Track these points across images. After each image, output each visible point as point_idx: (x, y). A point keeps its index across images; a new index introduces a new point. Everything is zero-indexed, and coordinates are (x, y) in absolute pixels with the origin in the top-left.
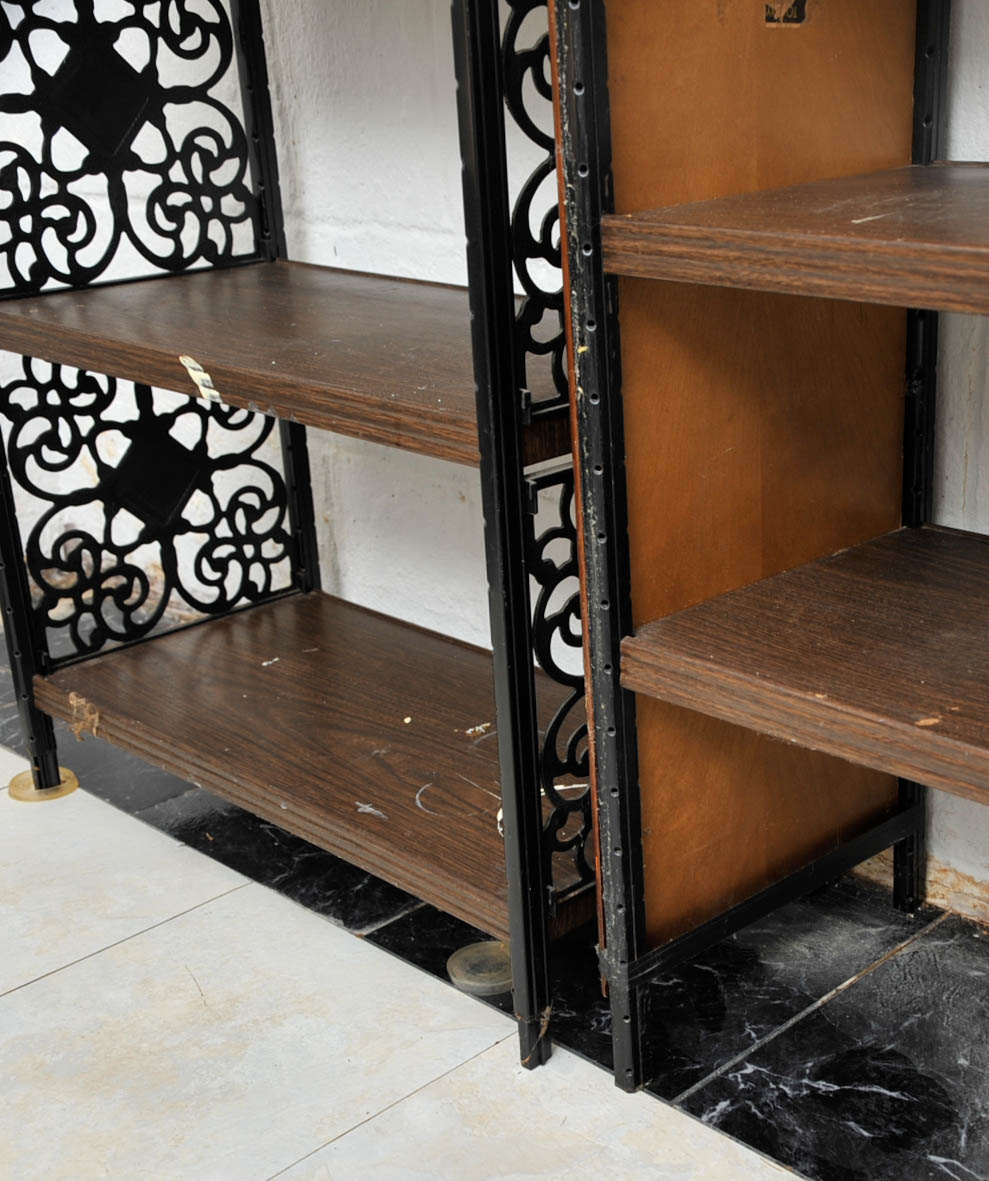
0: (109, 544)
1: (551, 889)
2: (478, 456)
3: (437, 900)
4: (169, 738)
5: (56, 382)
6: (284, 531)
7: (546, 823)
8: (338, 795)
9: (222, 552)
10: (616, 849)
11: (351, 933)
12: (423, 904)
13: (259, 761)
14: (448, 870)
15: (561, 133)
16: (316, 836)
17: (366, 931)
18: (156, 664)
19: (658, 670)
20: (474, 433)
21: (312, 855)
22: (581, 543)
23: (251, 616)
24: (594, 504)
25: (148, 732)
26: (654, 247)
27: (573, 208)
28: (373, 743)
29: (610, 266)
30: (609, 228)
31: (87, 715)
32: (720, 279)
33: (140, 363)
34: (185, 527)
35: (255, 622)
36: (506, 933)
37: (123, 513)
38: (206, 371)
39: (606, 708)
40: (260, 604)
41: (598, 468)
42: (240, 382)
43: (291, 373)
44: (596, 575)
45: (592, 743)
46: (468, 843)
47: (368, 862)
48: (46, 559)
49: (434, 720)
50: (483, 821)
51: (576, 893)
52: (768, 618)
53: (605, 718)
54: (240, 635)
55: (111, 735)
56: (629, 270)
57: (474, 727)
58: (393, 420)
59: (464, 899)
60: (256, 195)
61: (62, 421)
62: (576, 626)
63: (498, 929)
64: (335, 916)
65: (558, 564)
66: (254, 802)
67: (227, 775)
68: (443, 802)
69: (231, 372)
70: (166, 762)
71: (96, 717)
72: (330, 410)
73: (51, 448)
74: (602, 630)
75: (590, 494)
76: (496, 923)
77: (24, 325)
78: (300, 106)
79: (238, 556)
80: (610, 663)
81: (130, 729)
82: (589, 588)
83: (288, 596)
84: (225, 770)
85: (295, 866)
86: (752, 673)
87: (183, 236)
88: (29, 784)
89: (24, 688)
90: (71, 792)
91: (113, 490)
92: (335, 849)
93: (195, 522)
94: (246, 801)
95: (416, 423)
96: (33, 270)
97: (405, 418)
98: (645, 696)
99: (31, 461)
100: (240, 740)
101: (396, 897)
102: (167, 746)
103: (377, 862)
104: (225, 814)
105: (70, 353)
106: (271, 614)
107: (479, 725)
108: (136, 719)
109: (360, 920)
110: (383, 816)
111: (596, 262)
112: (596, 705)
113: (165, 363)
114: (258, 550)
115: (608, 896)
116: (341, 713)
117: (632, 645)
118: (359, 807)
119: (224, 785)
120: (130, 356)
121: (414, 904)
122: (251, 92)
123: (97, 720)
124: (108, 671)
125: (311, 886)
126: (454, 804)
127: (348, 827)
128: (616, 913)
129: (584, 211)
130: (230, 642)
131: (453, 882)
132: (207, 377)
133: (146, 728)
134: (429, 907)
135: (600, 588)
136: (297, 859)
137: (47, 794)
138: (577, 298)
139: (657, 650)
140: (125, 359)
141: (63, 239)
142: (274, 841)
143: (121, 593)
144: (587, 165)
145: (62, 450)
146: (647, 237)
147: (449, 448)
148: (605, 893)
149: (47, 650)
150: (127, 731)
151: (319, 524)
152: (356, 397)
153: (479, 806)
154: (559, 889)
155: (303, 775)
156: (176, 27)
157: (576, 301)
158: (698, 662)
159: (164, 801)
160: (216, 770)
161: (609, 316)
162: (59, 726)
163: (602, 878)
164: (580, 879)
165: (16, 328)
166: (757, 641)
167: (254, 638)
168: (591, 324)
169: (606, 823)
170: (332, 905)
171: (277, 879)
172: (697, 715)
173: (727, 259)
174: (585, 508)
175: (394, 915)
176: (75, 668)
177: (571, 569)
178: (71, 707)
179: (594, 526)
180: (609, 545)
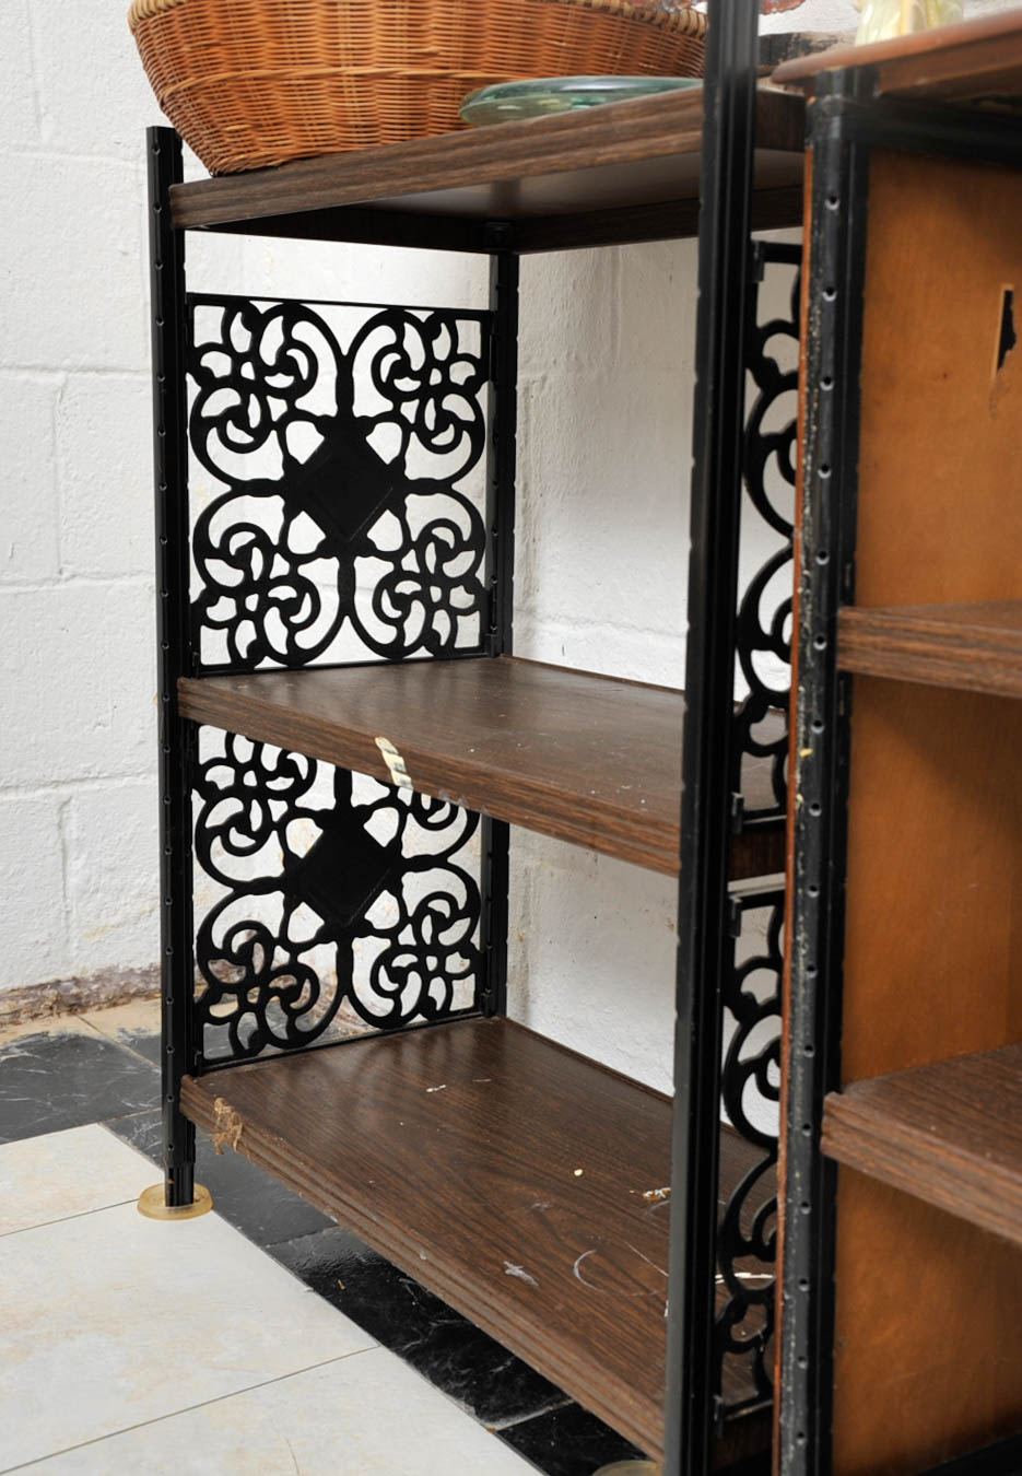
0: (284, 940)
1: (719, 1400)
2: (678, 865)
3: (584, 1397)
4: (311, 1162)
5: (255, 763)
6: (473, 945)
7: (719, 1314)
8: (485, 1250)
9: (403, 961)
10: (801, 1359)
11: (481, 1425)
12: (571, 1402)
13: (403, 1199)
14: (599, 1359)
15: (801, 517)
16: (455, 1297)
17: (501, 1425)
18: (313, 1078)
19: (867, 1137)
20: (676, 839)
21: (452, 1322)
22: (787, 975)
23: (425, 1036)
24: (806, 931)
25: (289, 1151)
26: (896, 643)
27: (807, 596)
28: (535, 1194)
29: (845, 663)
30: (846, 621)
31: (230, 1125)
32: (970, 682)
33: (335, 743)
34: (367, 930)
35: (428, 1043)
36: (661, 1451)
37: (304, 908)
38: (400, 754)
39: (801, 1177)
40: (435, 1024)
41: (813, 889)
42: (434, 768)
43: (489, 762)
44: (802, 1014)
45: (782, 1219)
46: (628, 1329)
47: (508, 1336)
48: (217, 949)
49: (608, 1177)
50: (648, 1304)
51: (750, 1410)
52: (1008, 1091)
53: (799, 1189)
54: (411, 1055)
55: (251, 1151)
56: (866, 668)
57: (653, 1189)
58: (589, 818)
59: (614, 1398)
60: (488, 589)
61: (255, 804)
62: (774, 1076)
63: (651, 1443)
64: (466, 1401)
65: (760, 999)
66: (392, 1247)
67: (365, 1211)
68: (605, 1274)
69: (425, 757)
70: (304, 1188)
71: (238, 1128)
72: (523, 804)
73: (240, 831)
74: (804, 1081)
75: (801, 918)
76: (649, 1435)
77: (229, 700)
78: (545, 504)
79: (420, 967)
80: (810, 1123)
81: (272, 1147)
82: (792, 1030)
83: (468, 1018)
84: (365, 1206)
85: (431, 1333)
86: (982, 1154)
87: (407, 625)
88: (161, 1199)
89: (172, 1090)
90: (202, 1214)
91: (297, 882)
92: (474, 1315)
93: (378, 925)
94: (384, 1245)
95: (614, 824)
96: (252, 648)
97: (603, 817)
98: (849, 1169)
99: (217, 843)
100: (388, 1172)
101: (540, 1388)
102: (307, 1170)
103: (520, 1337)
104: (364, 1261)
105: (270, 730)
106: (447, 1036)
107: (659, 1188)
108: (279, 1135)
109: (495, 1411)
110: (534, 1283)
111: (828, 659)
112: (789, 1172)
113: (361, 744)
114: (441, 964)
115: (787, 1419)
116: (506, 1156)
117: (837, 1104)
118: (508, 1268)
119: (362, 1222)
120: (328, 736)
121: (558, 1402)
122: (495, 487)
123: (239, 1132)
124: (261, 1079)
125: (446, 1360)
126: (618, 1278)
127: (490, 1289)
128: (795, 1444)
129: (820, 600)
130: (397, 1062)
131: (603, 1374)
132: (400, 760)
133: (289, 1146)
134: (576, 1406)
135: (805, 1031)
136: (434, 1325)
137: (177, 1212)
138: (805, 695)
139: (866, 1112)
140: (320, 737)
141: (285, 620)
142: (412, 1299)
143: (289, 995)
144: (827, 551)
145: (250, 834)
146: (889, 632)
147: (647, 853)
148: (784, 1415)
149: (202, 1050)
150: (268, 1149)
151: (512, 941)
152: (552, 790)
153: (647, 1285)
154: (729, 1402)
155: (450, 1222)
156: (430, 423)
157: (803, 699)
158: (915, 1132)
159: (301, 1236)
160: (355, 1204)
161: (839, 717)
162: (201, 1136)
163: (781, 1394)
164: (756, 1393)
165: (222, 702)
166: (992, 1117)
167: (425, 1060)
168: (818, 724)
169: (791, 1324)
170: (466, 1387)
171: (408, 1346)
172: (914, 1201)
173: (979, 660)
174: (795, 934)
175: (535, 1410)
176: (228, 1072)
177: (774, 1007)
178: (215, 1115)
179: (804, 956)
180: (819, 981)
